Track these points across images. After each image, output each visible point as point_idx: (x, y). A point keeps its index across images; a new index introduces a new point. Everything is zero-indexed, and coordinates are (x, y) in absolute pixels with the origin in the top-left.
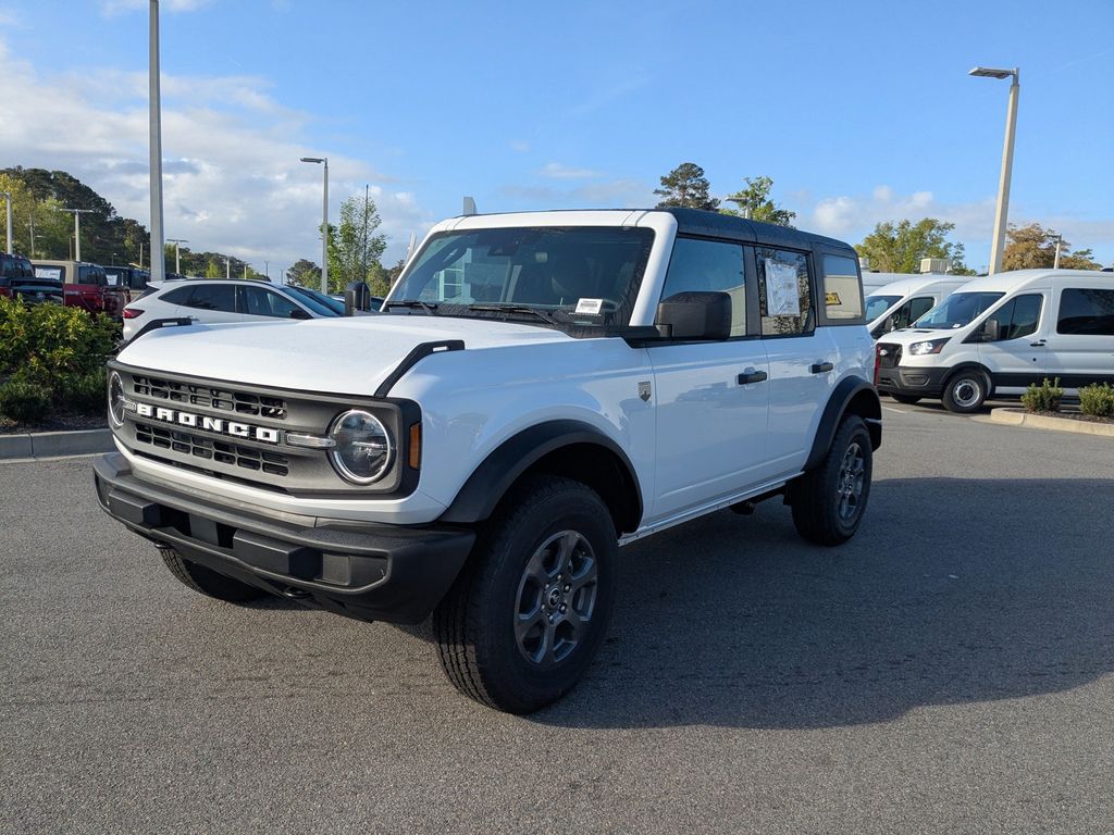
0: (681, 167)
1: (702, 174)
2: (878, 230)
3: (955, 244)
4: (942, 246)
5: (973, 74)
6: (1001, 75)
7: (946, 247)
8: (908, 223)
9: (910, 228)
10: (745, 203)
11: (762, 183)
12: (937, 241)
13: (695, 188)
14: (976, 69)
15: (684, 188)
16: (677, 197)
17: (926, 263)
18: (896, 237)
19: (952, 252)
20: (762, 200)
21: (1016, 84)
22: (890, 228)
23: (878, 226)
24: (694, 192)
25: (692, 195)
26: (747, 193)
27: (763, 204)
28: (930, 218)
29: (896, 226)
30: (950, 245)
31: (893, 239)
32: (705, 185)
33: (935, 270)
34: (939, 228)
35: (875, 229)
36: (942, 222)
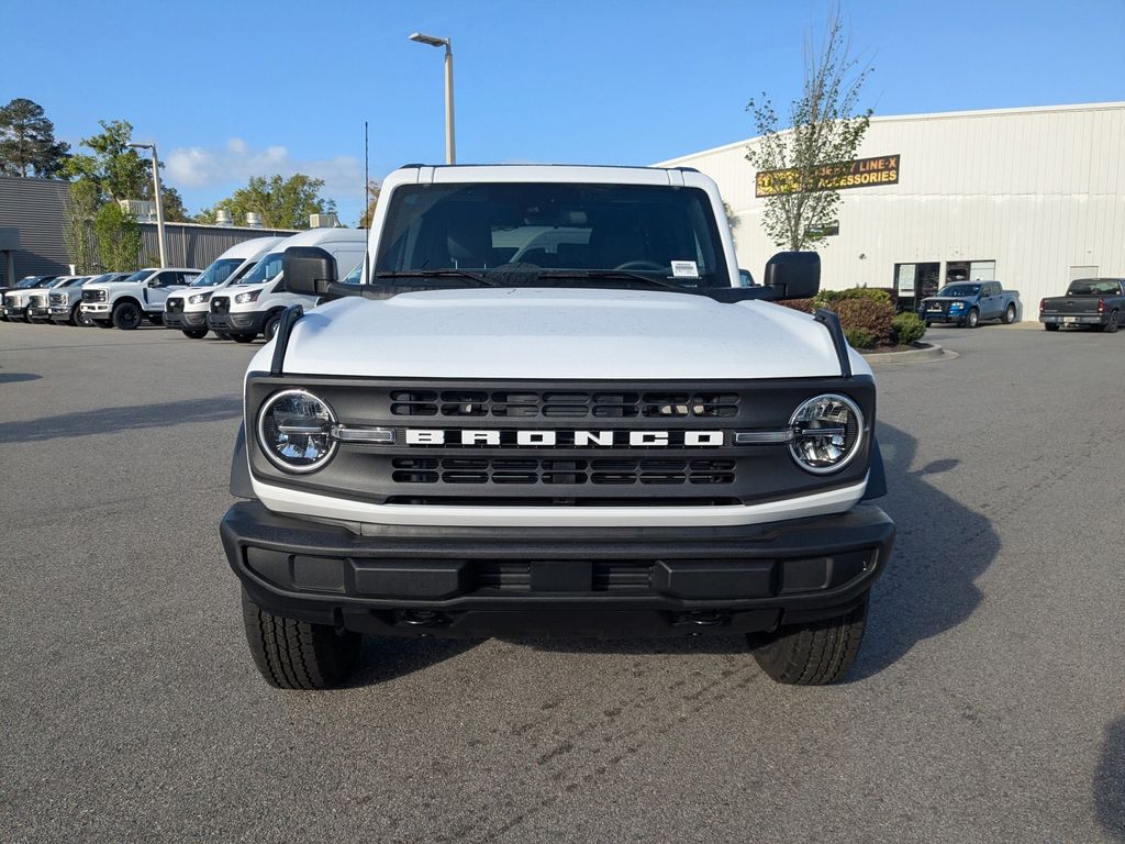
0: (13, 103)
1: (41, 113)
2: (252, 184)
3: (327, 200)
4: (316, 201)
5: (414, 39)
6: (437, 43)
7: (319, 203)
8: (280, 178)
9: (283, 184)
10: (103, 149)
11: (120, 128)
12: (310, 197)
13: (35, 129)
14: (416, 35)
15: (21, 128)
16: (13, 138)
17: (314, 219)
18: (271, 192)
19: (326, 207)
20: (123, 146)
21: (449, 53)
22: (264, 183)
23: (252, 180)
24: (34, 134)
25: (31, 136)
26: (104, 138)
27: (126, 152)
28: (301, 174)
29: (269, 181)
30: (323, 201)
31: (269, 194)
32: (48, 127)
33: (323, 225)
34: (310, 184)
35: (249, 183)
36: (312, 178)
